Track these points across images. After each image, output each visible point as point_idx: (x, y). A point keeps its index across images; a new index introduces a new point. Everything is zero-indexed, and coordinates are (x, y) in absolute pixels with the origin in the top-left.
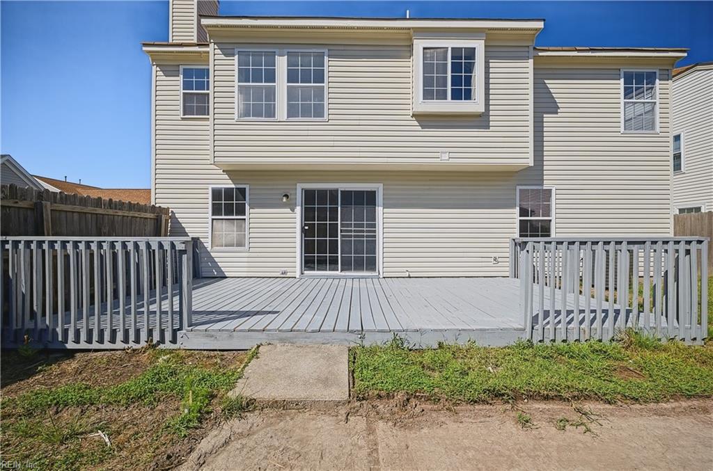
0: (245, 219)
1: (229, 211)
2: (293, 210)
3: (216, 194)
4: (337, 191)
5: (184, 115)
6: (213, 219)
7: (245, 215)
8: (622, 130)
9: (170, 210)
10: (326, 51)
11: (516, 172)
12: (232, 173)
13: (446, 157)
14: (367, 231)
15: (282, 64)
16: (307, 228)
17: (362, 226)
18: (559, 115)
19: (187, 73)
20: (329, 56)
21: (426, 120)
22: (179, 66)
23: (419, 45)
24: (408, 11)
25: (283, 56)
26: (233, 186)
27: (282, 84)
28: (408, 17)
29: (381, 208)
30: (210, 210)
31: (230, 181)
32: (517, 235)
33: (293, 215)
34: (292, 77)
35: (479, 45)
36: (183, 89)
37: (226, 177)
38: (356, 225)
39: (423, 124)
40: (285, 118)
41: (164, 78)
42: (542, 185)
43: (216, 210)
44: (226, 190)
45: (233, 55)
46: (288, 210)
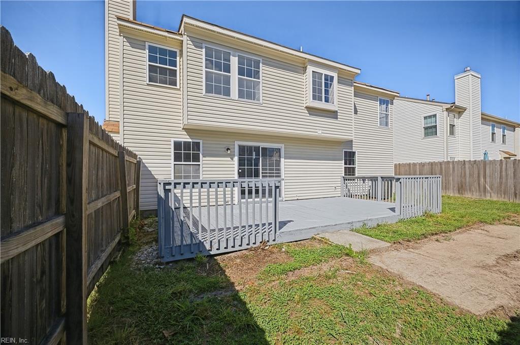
0: (199, 165)
1: (187, 158)
2: (232, 159)
3: (177, 145)
4: (259, 147)
5: (149, 82)
6: (175, 164)
7: (199, 162)
8: (379, 125)
9: (138, 156)
10: (261, 60)
11: (343, 142)
12: (189, 131)
13: (320, 132)
14: (276, 173)
15: (234, 62)
16: (240, 171)
17: (273, 170)
18: (358, 115)
19: (152, 49)
20: (263, 63)
21: (312, 111)
22: (145, 42)
23: (310, 69)
24: (301, 47)
25: (235, 57)
26: (190, 140)
27: (234, 75)
28: (301, 51)
29: (283, 159)
30: (172, 157)
31: (188, 137)
32: (343, 175)
33: (232, 162)
34: (241, 72)
35: (335, 75)
36: (149, 62)
37: (185, 133)
38: (270, 169)
39: (311, 113)
40: (237, 98)
41: (131, 48)
42: (352, 149)
43: (177, 158)
44: (185, 142)
45: (202, 48)
46: (229, 159)
